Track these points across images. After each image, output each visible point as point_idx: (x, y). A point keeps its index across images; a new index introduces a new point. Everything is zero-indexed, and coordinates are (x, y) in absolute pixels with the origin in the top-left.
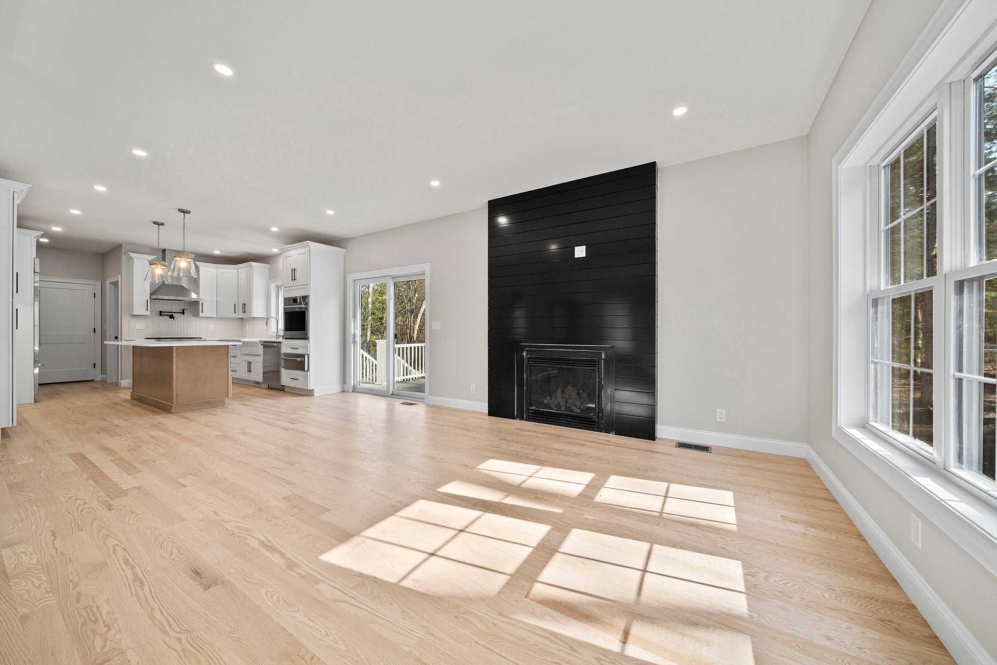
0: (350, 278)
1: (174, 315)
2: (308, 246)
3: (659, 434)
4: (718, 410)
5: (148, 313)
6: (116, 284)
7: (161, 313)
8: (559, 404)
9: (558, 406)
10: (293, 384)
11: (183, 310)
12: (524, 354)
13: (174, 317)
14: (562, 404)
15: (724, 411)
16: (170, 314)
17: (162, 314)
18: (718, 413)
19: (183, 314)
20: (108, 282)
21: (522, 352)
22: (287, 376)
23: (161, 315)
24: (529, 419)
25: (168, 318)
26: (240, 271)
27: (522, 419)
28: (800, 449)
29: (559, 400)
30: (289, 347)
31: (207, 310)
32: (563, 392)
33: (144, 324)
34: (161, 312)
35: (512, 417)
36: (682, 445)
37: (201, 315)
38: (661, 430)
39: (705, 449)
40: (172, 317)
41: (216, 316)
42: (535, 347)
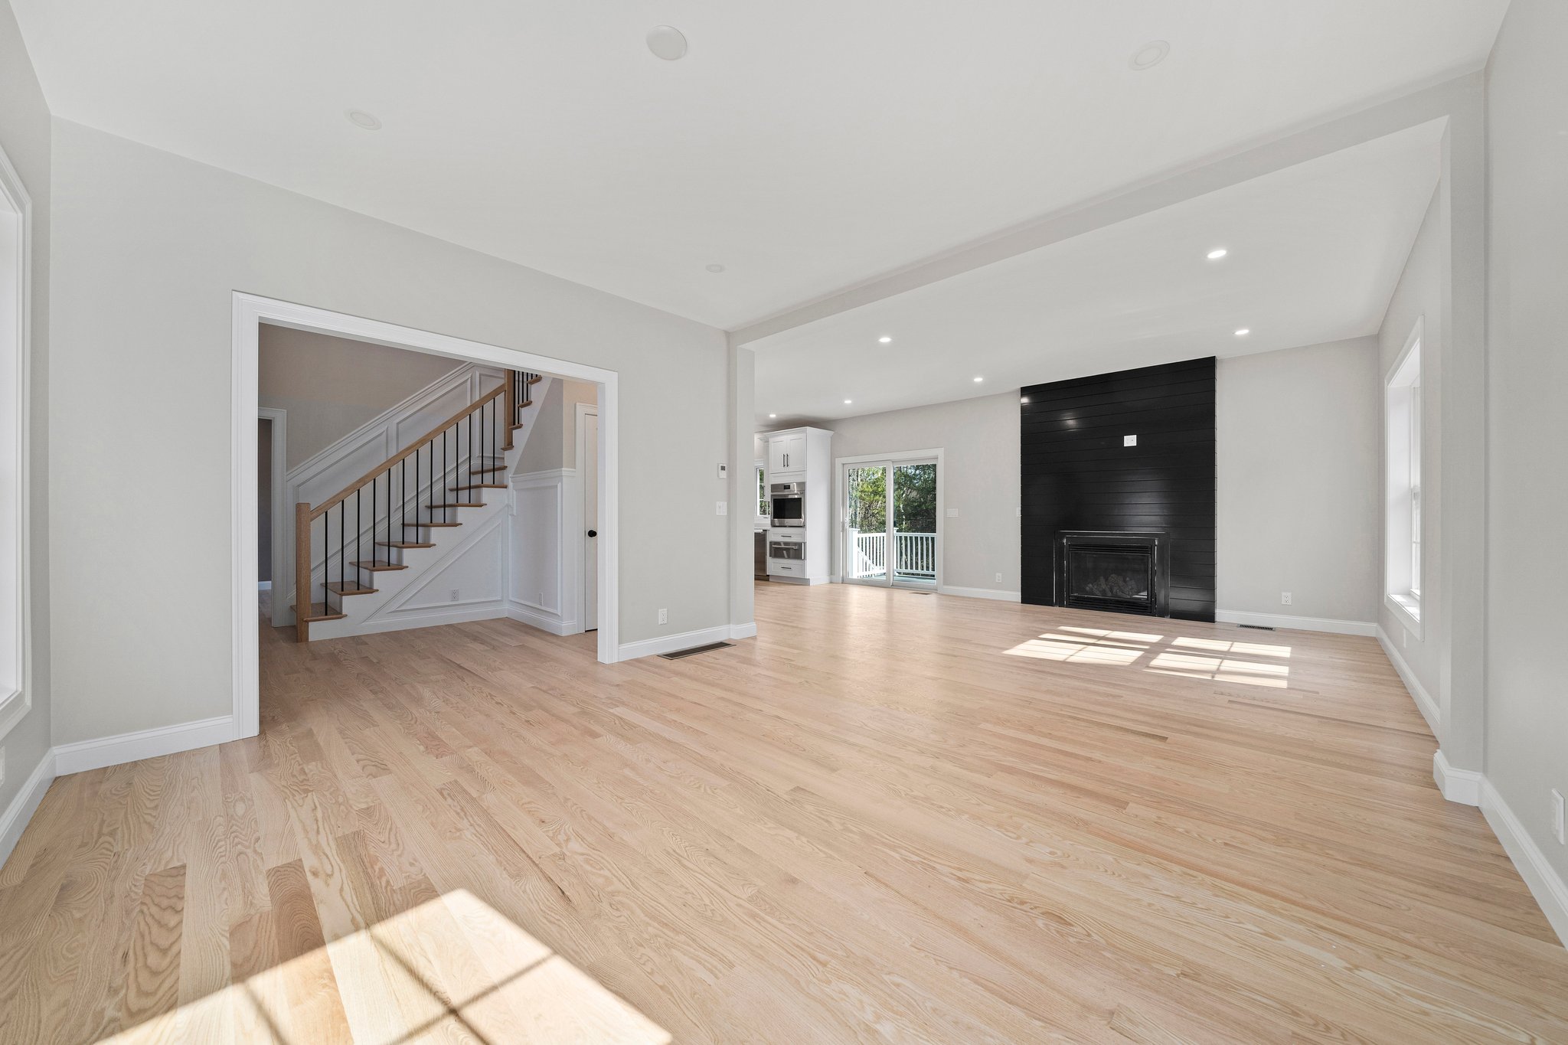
0: (839, 462)
2: (805, 432)
3: (1218, 618)
4: (1284, 594)
8: (1104, 590)
9: (1104, 592)
10: (785, 573)
12: (1065, 541)
14: (1107, 590)
15: (1289, 594)
18: (1283, 597)
21: (1062, 539)
22: (773, 566)
24: (1069, 606)
27: (1061, 605)
28: (1370, 629)
29: (1104, 587)
30: (776, 535)
32: (1106, 580)
35: (1051, 604)
36: (1242, 626)
38: (1221, 614)
39: (1271, 629)
42: (1075, 534)
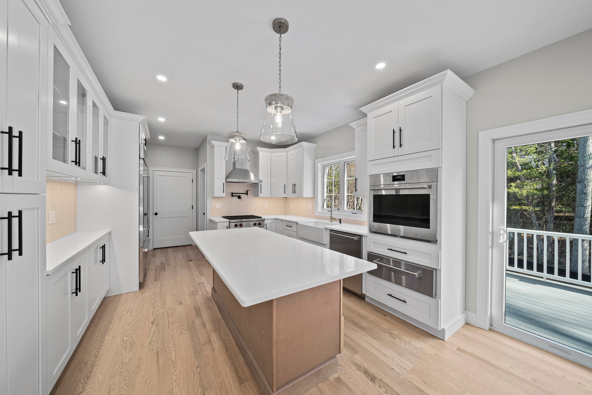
1: (242, 196)
5: (224, 195)
6: (203, 170)
7: (232, 195)
11: (247, 192)
13: (241, 198)
16: (238, 195)
17: (234, 195)
19: (247, 195)
20: (200, 169)
23: (232, 196)
25: (236, 198)
26: (289, 153)
31: (265, 190)
33: (221, 204)
34: (232, 193)
37: (260, 195)
40: (239, 197)
41: (270, 196)
